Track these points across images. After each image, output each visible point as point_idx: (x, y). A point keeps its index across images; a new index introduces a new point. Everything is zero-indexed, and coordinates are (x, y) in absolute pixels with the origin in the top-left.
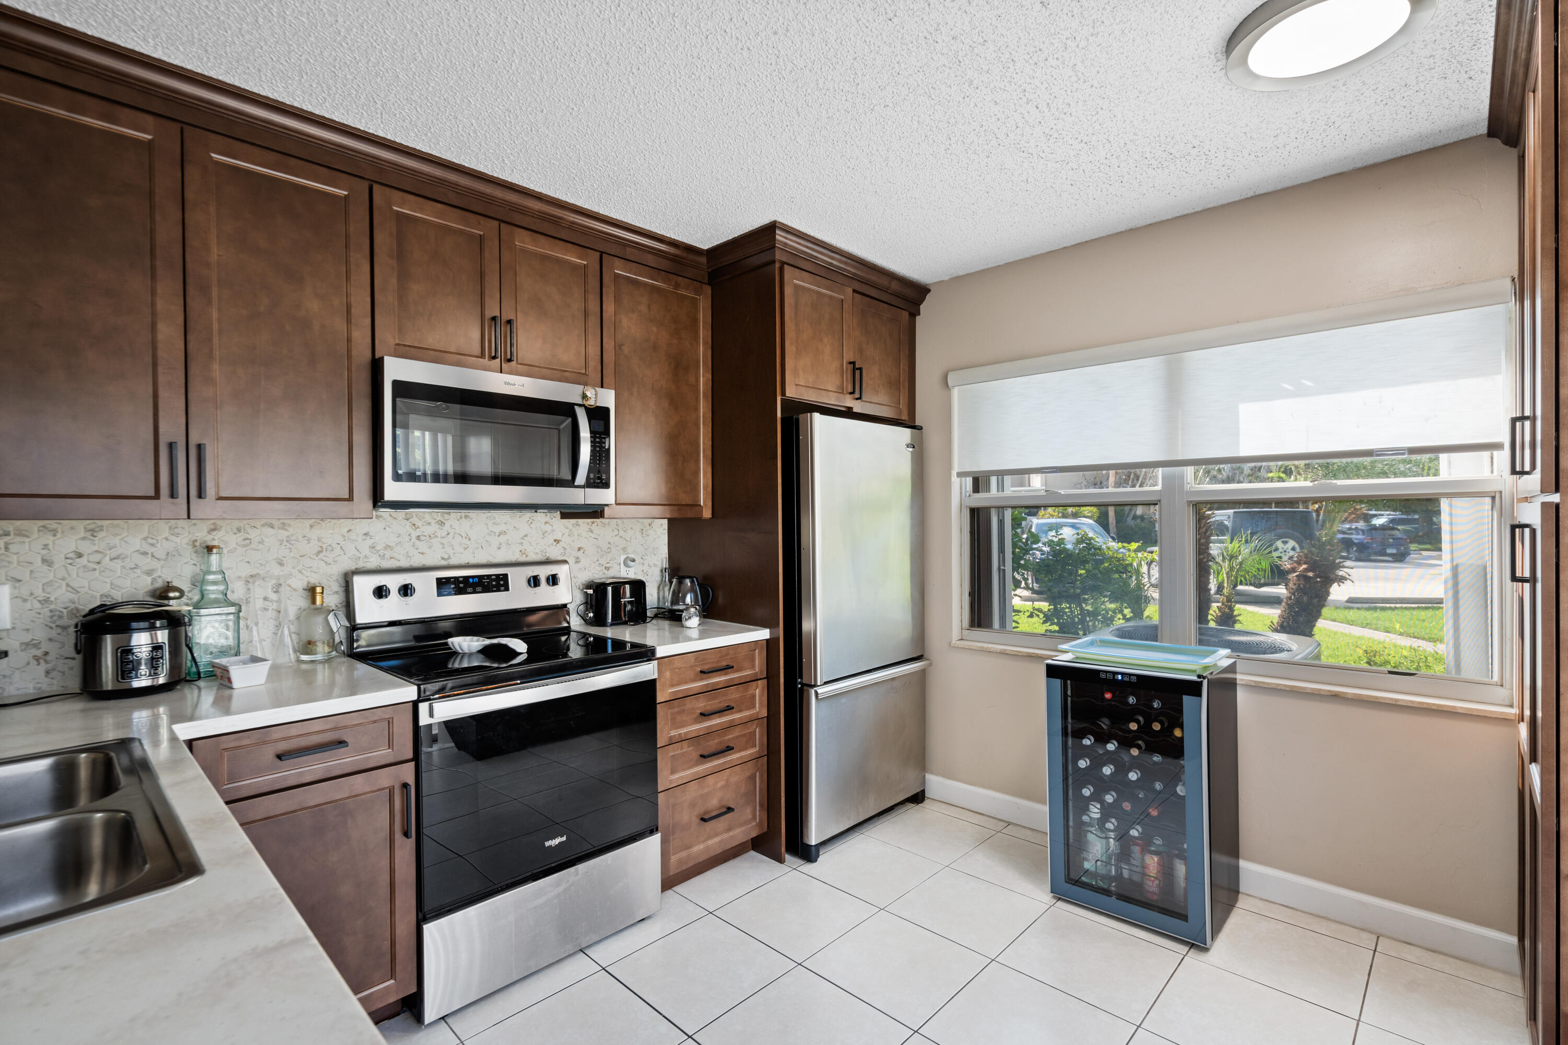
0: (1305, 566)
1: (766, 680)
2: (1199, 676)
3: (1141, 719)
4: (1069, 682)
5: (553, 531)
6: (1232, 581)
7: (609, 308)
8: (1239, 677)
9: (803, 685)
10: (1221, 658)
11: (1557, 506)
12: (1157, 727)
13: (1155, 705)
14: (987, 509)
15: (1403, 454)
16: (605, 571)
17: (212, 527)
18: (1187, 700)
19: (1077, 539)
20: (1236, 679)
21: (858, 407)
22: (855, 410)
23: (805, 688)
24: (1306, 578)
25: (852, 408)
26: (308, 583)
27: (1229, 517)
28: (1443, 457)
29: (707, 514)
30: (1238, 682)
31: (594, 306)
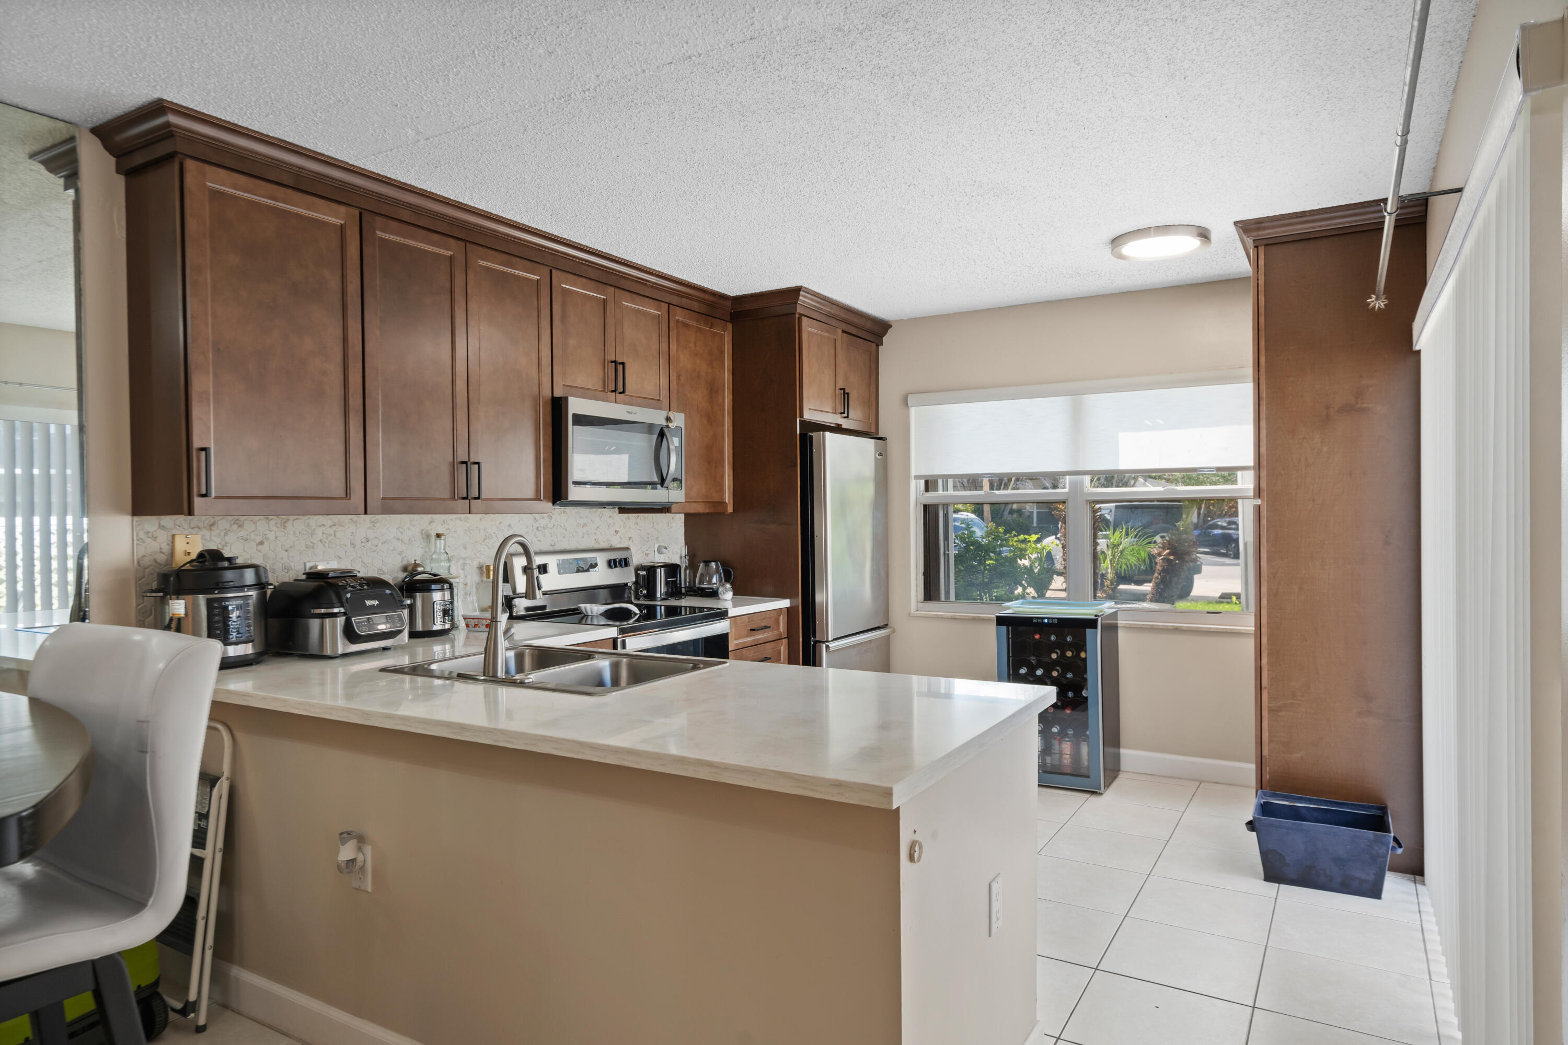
0: (1167, 551)
1: (787, 639)
2: (1096, 616)
3: (1058, 651)
4: (1010, 628)
5: (614, 523)
6: (1114, 567)
7: (674, 346)
8: (1119, 622)
9: (816, 642)
10: (1108, 607)
11: (1259, 506)
12: (1069, 654)
13: (1068, 639)
14: (935, 506)
15: (1213, 471)
16: (646, 557)
17: (431, 520)
18: (1089, 632)
19: (987, 532)
20: (1117, 623)
21: (845, 424)
22: (843, 427)
23: (818, 644)
24: (1169, 560)
25: (841, 425)
26: (479, 563)
27: (1111, 511)
28: (1239, 473)
29: (730, 509)
30: (1119, 625)
31: (664, 346)
